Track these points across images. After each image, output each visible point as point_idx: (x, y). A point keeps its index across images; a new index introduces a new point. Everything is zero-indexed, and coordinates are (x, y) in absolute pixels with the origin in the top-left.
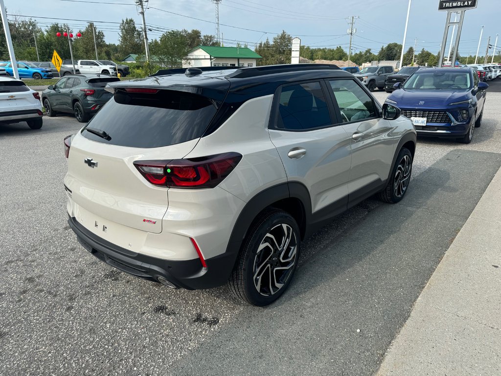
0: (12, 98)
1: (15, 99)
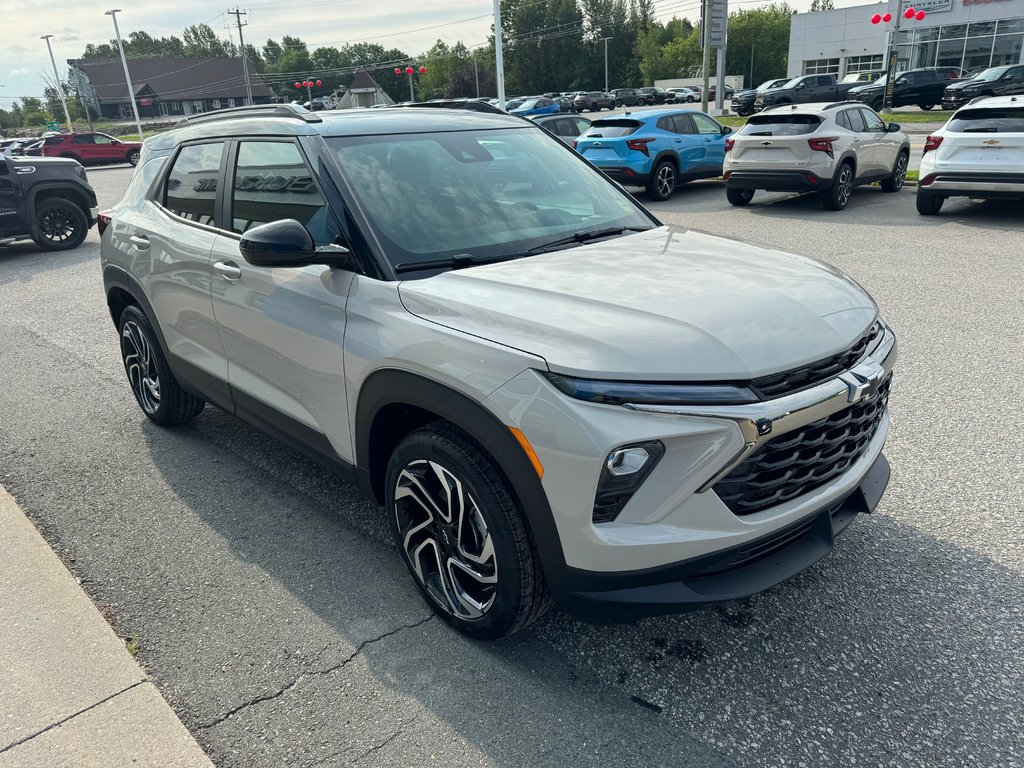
0: (991, 146)
1: (1000, 148)
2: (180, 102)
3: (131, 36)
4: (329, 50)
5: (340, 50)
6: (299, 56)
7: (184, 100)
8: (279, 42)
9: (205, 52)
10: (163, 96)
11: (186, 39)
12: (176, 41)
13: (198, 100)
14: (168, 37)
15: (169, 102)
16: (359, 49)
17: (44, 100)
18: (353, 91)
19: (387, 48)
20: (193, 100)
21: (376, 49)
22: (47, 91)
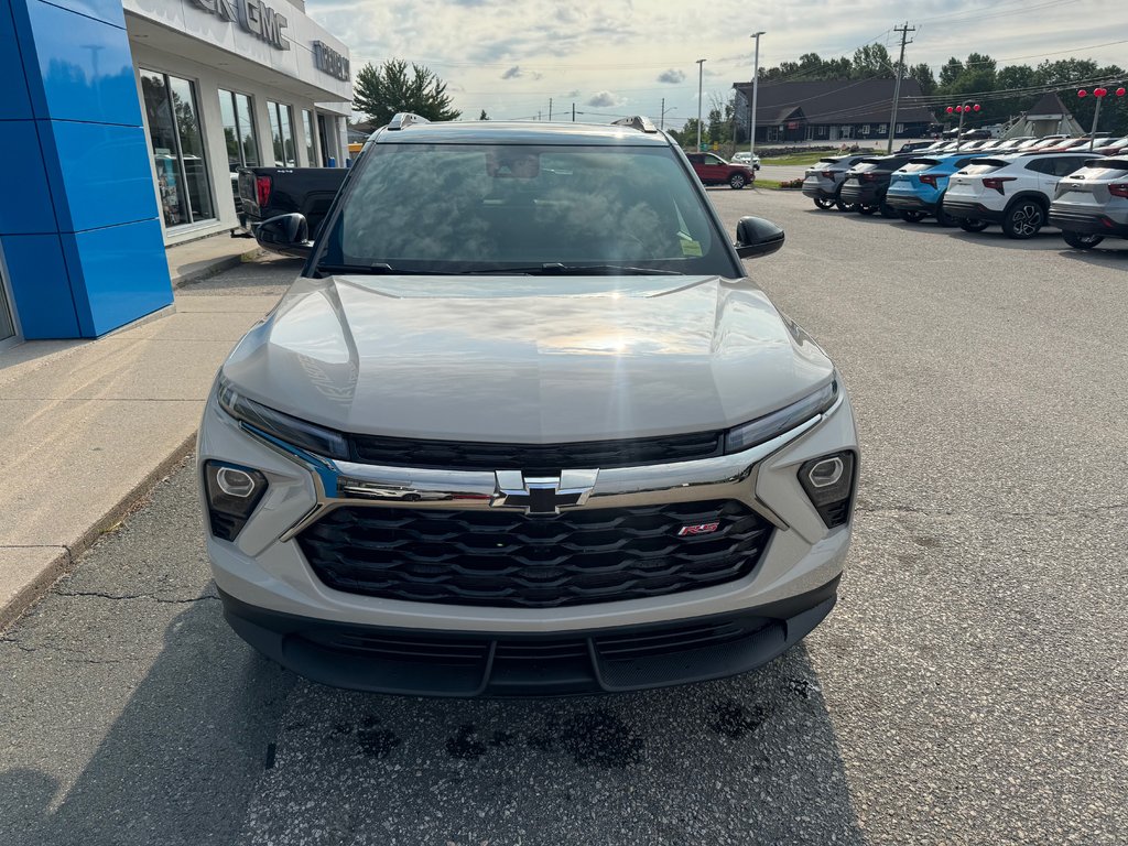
2: (828, 126)
3: (801, 58)
4: (1021, 68)
5: (1035, 69)
6: (980, 76)
7: (833, 125)
8: (964, 60)
9: (871, 74)
10: (812, 119)
11: (855, 61)
12: (845, 62)
13: (847, 125)
14: (838, 58)
15: (817, 126)
16: (1061, 67)
17: (707, 122)
18: (1029, 118)
19: (1102, 65)
20: (842, 125)
21: (1086, 67)
22: (712, 113)
